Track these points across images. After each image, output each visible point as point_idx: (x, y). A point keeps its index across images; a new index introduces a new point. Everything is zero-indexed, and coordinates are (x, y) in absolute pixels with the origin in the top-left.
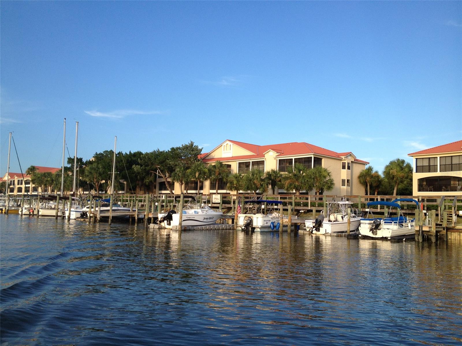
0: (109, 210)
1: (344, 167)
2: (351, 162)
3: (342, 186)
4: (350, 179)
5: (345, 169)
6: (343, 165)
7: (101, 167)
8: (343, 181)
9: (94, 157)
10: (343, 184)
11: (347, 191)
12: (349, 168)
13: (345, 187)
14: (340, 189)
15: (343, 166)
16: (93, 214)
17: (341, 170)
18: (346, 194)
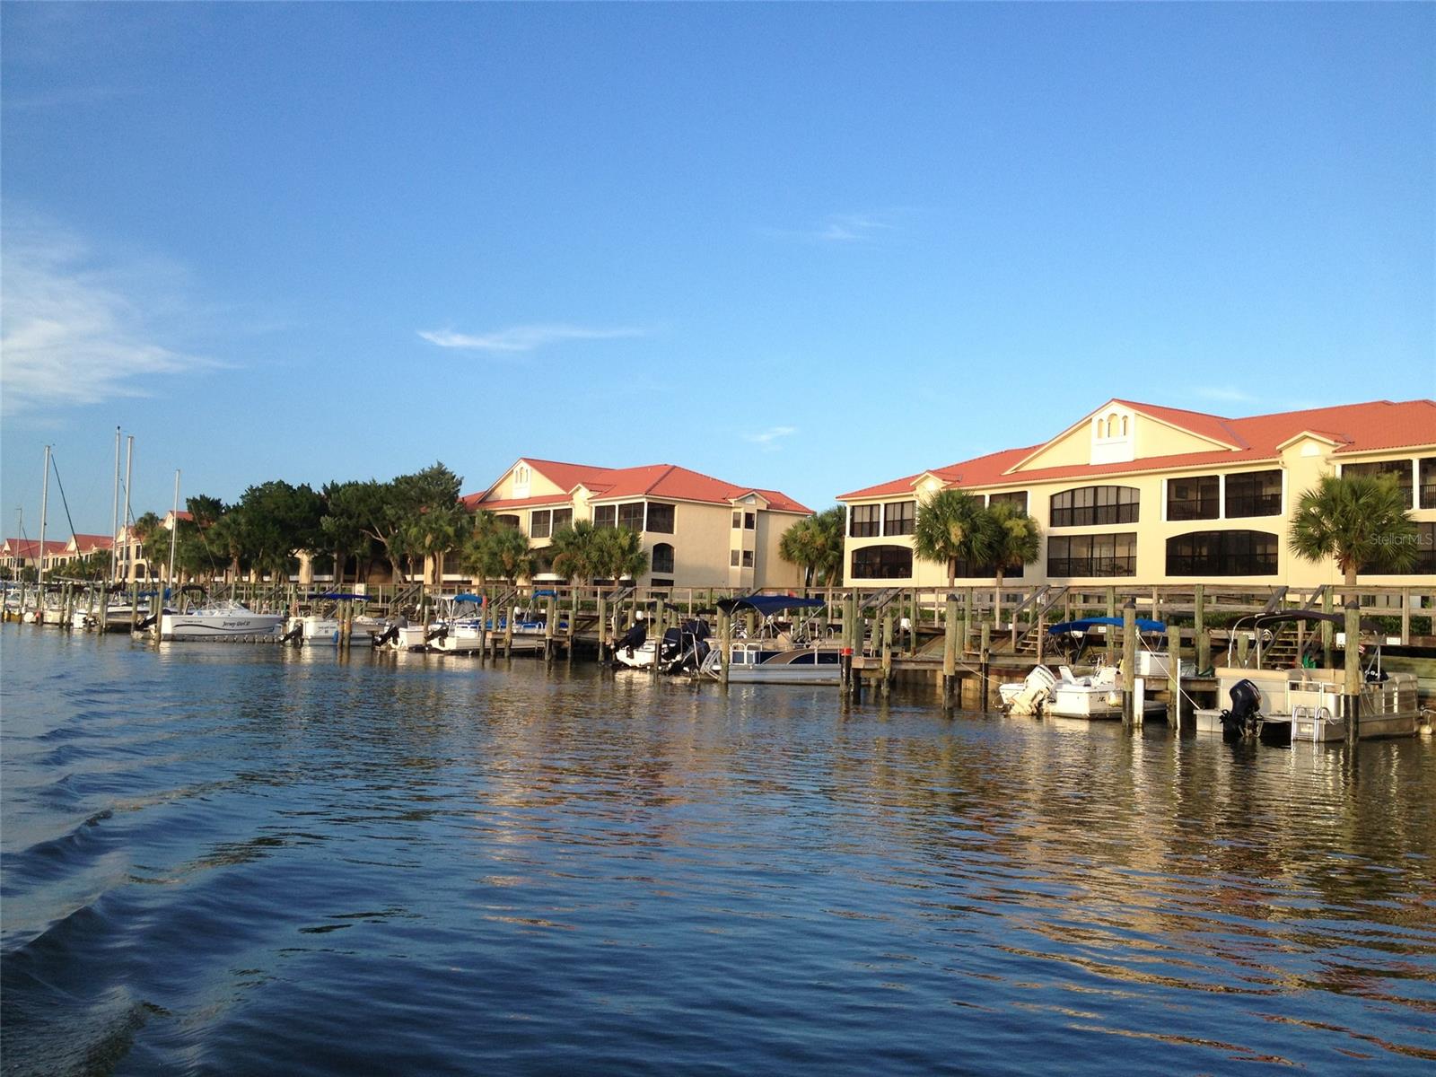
0: (130, 612)
1: (736, 524)
2: (755, 512)
3: (732, 565)
4: (751, 548)
5: (739, 527)
6: (736, 519)
7: (243, 520)
8: (735, 554)
9: (242, 497)
10: (735, 563)
11: (743, 577)
12: (749, 524)
13: (738, 568)
14: (728, 572)
15: (734, 521)
16: (93, 617)
17: (729, 531)
18: (741, 582)
